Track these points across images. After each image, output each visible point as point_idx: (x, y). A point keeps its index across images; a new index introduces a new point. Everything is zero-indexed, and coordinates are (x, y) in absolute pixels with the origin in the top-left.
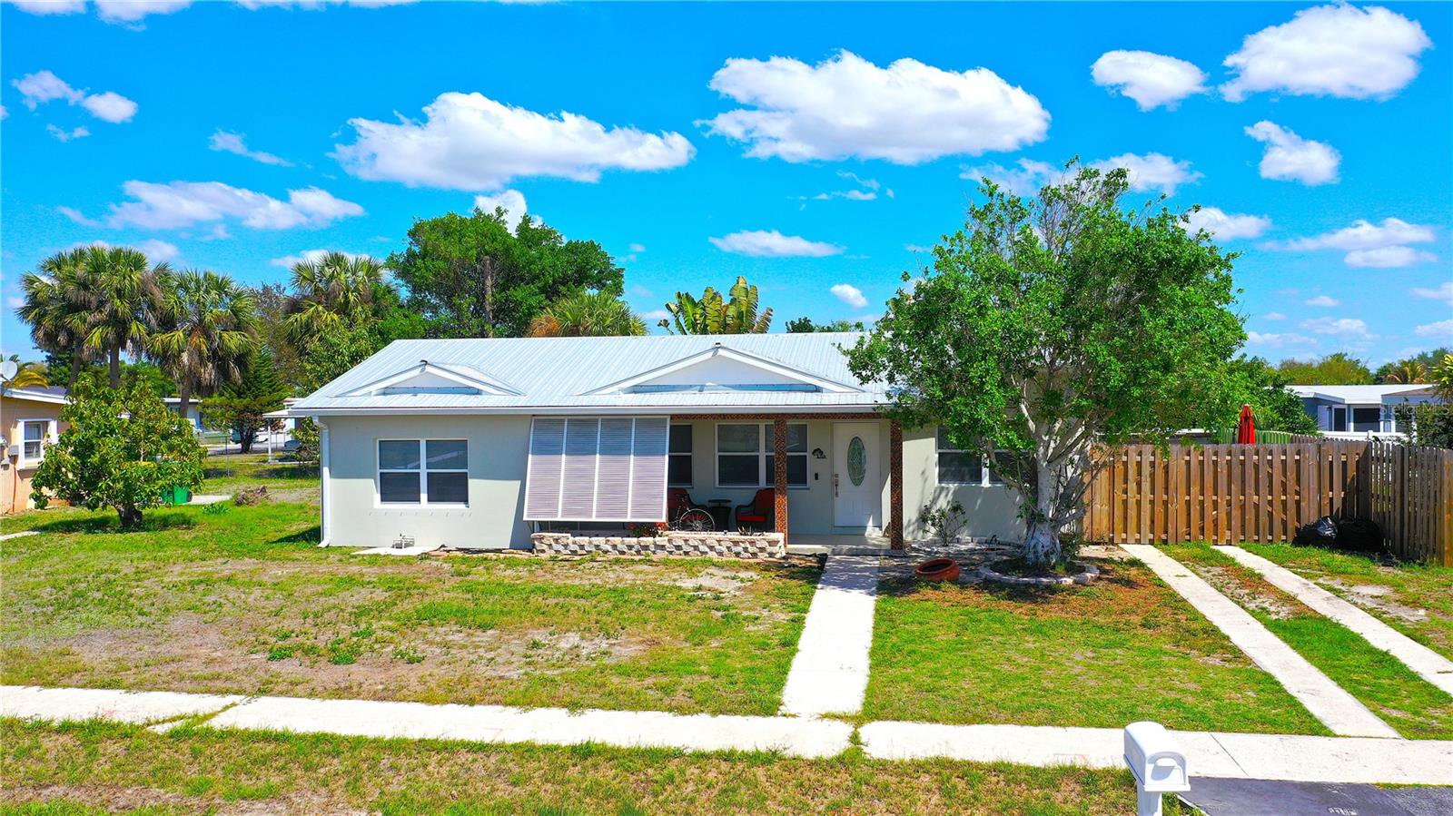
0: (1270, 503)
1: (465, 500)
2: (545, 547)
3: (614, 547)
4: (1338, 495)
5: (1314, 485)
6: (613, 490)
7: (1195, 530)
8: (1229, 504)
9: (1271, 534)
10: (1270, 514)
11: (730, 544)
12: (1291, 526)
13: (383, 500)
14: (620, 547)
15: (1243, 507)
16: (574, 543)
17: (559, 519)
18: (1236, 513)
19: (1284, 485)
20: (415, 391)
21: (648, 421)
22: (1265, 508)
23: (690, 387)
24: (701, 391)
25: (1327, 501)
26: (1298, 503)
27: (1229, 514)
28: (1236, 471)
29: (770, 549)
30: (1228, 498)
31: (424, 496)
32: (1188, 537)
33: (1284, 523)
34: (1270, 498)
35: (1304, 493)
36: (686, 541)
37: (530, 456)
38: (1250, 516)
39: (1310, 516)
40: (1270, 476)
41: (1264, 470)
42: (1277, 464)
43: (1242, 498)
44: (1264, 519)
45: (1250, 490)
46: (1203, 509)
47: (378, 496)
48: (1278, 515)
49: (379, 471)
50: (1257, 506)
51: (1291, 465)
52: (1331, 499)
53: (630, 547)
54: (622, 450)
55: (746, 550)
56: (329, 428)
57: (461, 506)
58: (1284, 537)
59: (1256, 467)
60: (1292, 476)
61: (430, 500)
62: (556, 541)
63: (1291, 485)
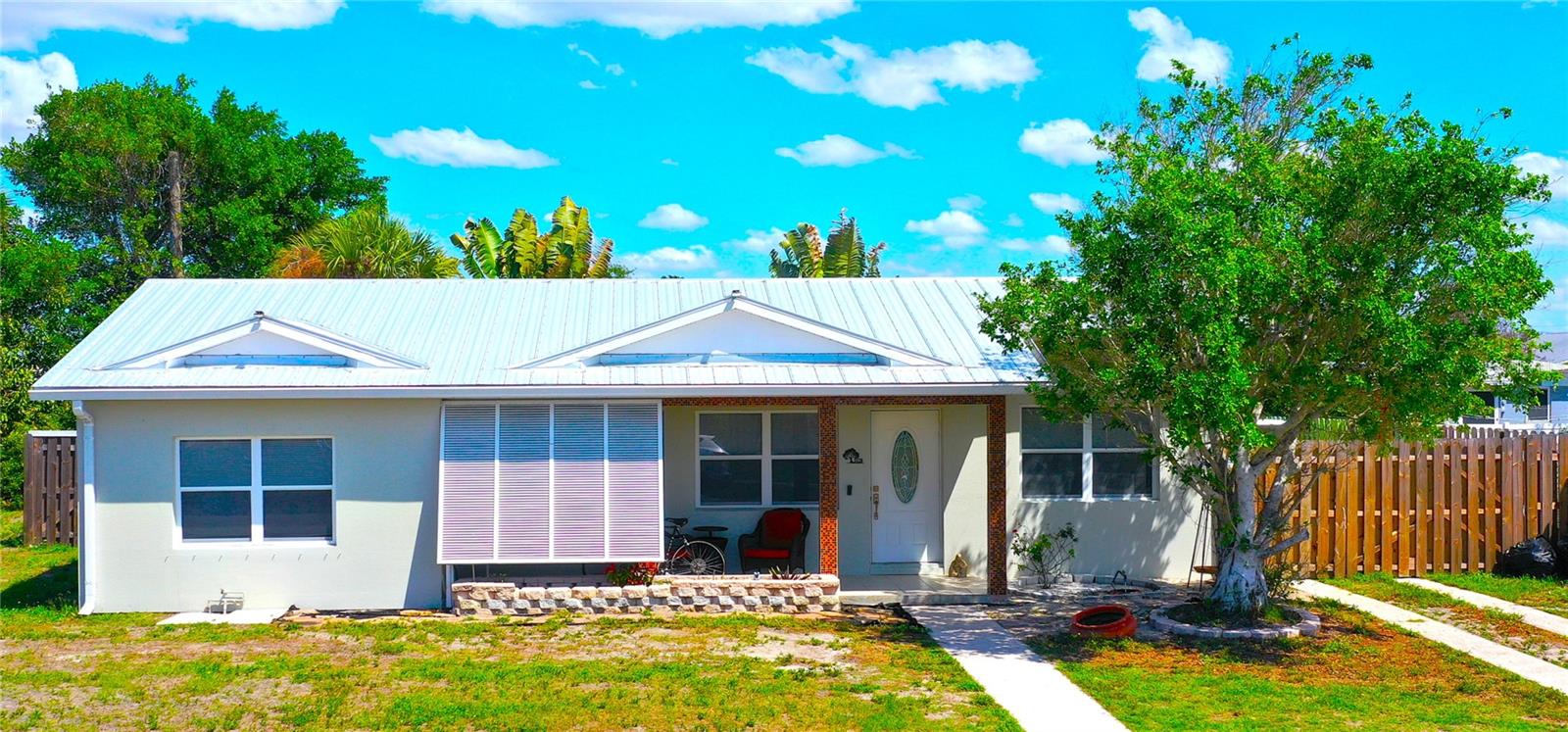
0: (1465, 518)
1: (328, 533)
2: (475, 605)
3: (587, 601)
4: (1548, 506)
5: (1518, 495)
6: (580, 515)
7: (1369, 559)
8: (1413, 520)
9: (1466, 561)
10: (1465, 533)
11: (765, 593)
12: (1490, 552)
13: (186, 535)
14: (596, 601)
15: (1430, 525)
16: (523, 597)
17: (496, 560)
18: (1421, 533)
19: (1482, 494)
20: (240, 361)
21: (630, 409)
22: (1457, 526)
23: (686, 356)
24: (704, 362)
25: (1533, 516)
26: (1499, 518)
27: (1413, 535)
28: (1422, 477)
29: (825, 599)
30: (1412, 512)
31: (257, 529)
32: (1360, 568)
33: (1482, 545)
34: (1464, 512)
35: (1507, 506)
36: (699, 589)
37: (442, 463)
38: (1439, 538)
39: (1514, 537)
40: (1465, 481)
41: (1457, 473)
42: (1473, 466)
43: (1429, 512)
44: (1456, 539)
45: (1439, 500)
46: (1379, 527)
47: (178, 530)
48: (1474, 536)
49: (179, 490)
50: (1448, 523)
51: (1490, 467)
52: (1539, 512)
53: (612, 601)
54: (592, 453)
55: (789, 601)
56: (95, 420)
57: (321, 544)
58: (1481, 565)
59: (1448, 468)
60: (1490, 480)
61: (269, 534)
62: (494, 594)
63: (1491, 494)
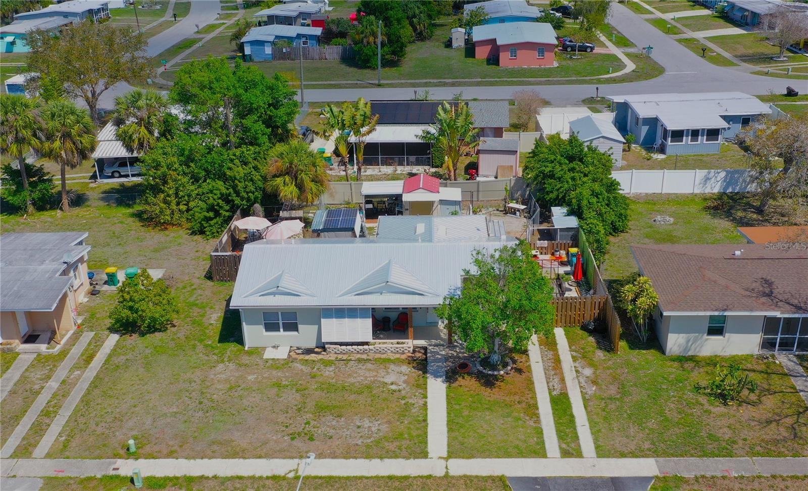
0: (575, 314)
1: (297, 330)
3: (355, 350)
5: (589, 309)
6: (353, 331)
10: (575, 318)
11: (395, 348)
13: (266, 331)
15: (566, 316)
16: (341, 349)
17: (335, 341)
18: (563, 318)
20: (274, 294)
21: (363, 309)
23: (377, 292)
24: (380, 293)
25: (593, 314)
26: (584, 314)
27: (561, 318)
28: (564, 305)
29: (408, 349)
30: (561, 313)
31: (282, 330)
33: (579, 320)
35: (586, 312)
36: (380, 348)
37: (322, 318)
38: (568, 319)
39: (587, 320)
40: (575, 306)
41: (573, 304)
42: (578, 303)
43: (566, 313)
45: (568, 311)
47: (264, 330)
48: (577, 318)
49: (264, 322)
50: (570, 316)
51: (582, 303)
54: (355, 317)
57: (295, 333)
58: (578, 326)
59: (571, 303)
60: (582, 306)
61: (284, 331)
62: (335, 348)
63: (582, 309)
